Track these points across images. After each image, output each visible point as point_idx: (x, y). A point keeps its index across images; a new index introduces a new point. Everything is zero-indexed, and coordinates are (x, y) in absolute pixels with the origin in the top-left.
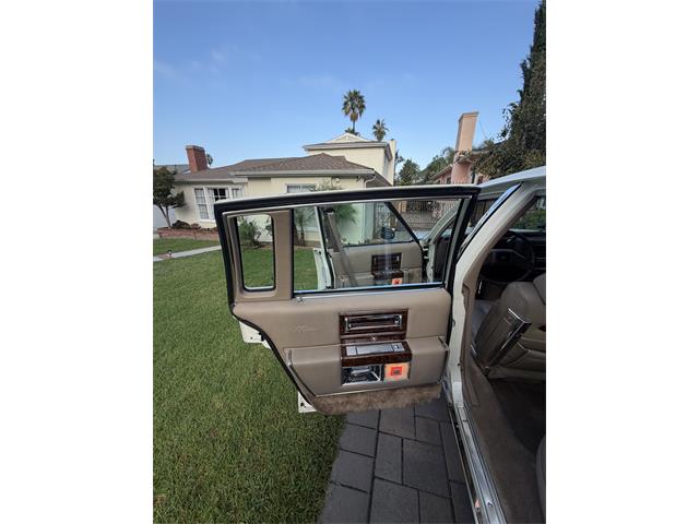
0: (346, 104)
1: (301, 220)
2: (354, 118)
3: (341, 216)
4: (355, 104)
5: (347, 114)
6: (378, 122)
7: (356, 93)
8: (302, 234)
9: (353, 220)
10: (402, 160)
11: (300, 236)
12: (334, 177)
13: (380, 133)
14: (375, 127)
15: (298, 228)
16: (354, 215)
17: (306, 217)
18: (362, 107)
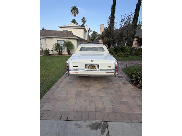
0: (72, 10)
1: (61, 49)
2: (75, 16)
3: (71, 48)
4: (75, 11)
5: (72, 14)
6: (83, 18)
7: (75, 7)
8: (62, 52)
9: (74, 49)
10: (91, 31)
11: (61, 53)
12: (69, 39)
13: (84, 21)
14: (82, 19)
15: (61, 51)
16: (74, 48)
17: (62, 48)
18: (78, 12)
